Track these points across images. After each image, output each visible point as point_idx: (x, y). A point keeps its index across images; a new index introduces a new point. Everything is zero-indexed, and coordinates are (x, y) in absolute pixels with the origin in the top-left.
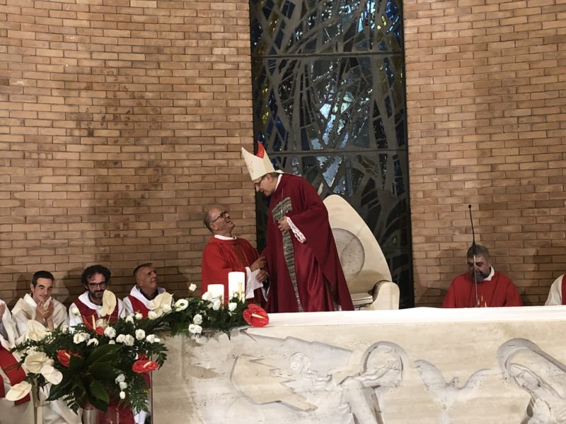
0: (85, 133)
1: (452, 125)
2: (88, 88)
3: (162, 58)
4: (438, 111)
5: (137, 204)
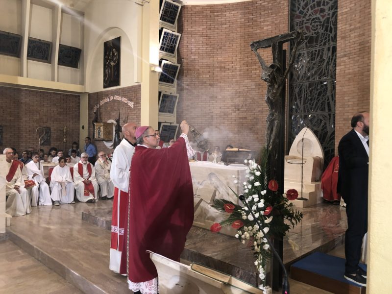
0: (237, 110)
1: (350, 103)
2: (238, 97)
3: (260, 87)
4: (346, 98)
5: (251, 129)
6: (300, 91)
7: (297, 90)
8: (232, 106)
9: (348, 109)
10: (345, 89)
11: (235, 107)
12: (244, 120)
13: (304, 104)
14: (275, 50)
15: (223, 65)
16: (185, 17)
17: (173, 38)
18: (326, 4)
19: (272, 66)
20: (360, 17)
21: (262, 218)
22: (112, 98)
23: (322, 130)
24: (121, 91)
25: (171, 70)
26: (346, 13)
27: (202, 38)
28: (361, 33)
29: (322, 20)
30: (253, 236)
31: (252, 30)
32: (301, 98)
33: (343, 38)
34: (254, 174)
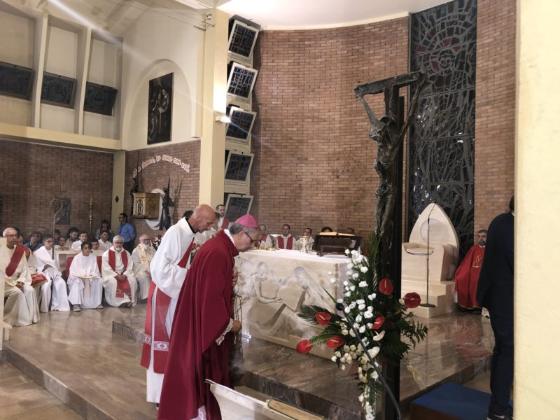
0: (335, 177)
1: (494, 170)
2: (337, 160)
3: (368, 145)
4: (489, 163)
5: (355, 205)
6: (425, 151)
7: (420, 150)
8: (329, 171)
9: (492, 177)
10: (488, 150)
11: (333, 172)
12: (345, 192)
13: (430, 170)
14: (389, 98)
15: (316, 114)
16: (264, 47)
17: (247, 75)
18: (460, 32)
19: (384, 120)
20: (508, 51)
21: (369, 334)
22: (159, 158)
23: (456, 207)
24: (172, 149)
25: (244, 120)
26: (489, 44)
27: (287, 76)
28: (510, 72)
29: (455, 53)
30: (357, 359)
31: (357, 66)
32: (425, 162)
33: (484, 79)
34: (358, 270)
